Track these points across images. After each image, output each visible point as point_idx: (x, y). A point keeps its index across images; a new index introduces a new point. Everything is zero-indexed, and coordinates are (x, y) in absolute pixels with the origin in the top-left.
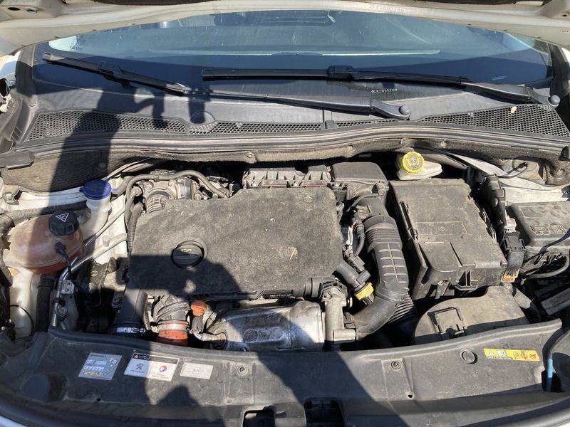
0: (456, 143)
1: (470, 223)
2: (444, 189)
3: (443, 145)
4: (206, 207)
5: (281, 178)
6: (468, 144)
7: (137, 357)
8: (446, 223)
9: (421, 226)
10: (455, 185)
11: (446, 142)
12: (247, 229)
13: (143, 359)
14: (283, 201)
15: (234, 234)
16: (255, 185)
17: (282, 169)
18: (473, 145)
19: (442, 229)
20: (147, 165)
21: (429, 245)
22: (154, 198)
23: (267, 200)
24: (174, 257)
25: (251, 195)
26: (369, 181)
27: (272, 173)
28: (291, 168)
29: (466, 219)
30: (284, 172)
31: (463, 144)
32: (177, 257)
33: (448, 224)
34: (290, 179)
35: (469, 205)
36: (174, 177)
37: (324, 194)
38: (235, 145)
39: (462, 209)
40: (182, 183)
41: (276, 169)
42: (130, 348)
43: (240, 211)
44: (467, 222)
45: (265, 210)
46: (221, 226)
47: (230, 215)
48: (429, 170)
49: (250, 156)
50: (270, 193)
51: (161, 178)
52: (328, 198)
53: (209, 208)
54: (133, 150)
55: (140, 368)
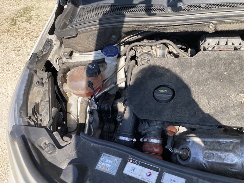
4: (176, 63)
5: (230, 44)
7: (131, 161)
12: (206, 80)
13: (135, 163)
14: (234, 60)
15: (196, 82)
16: (210, 49)
17: (230, 37)
20: (139, 37)
22: (143, 56)
23: (221, 59)
24: (155, 95)
25: (208, 55)
27: (223, 41)
28: (237, 37)
30: (232, 40)
32: (157, 95)
34: (237, 45)
36: (155, 44)
38: (201, 18)
40: (160, 48)
41: (225, 38)
42: (127, 154)
43: (201, 66)
45: (220, 66)
46: (187, 76)
47: (194, 69)
49: (211, 27)
50: (223, 54)
51: (147, 44)
53: (178, 63)
54: (132, 26)
55: (134, 170)
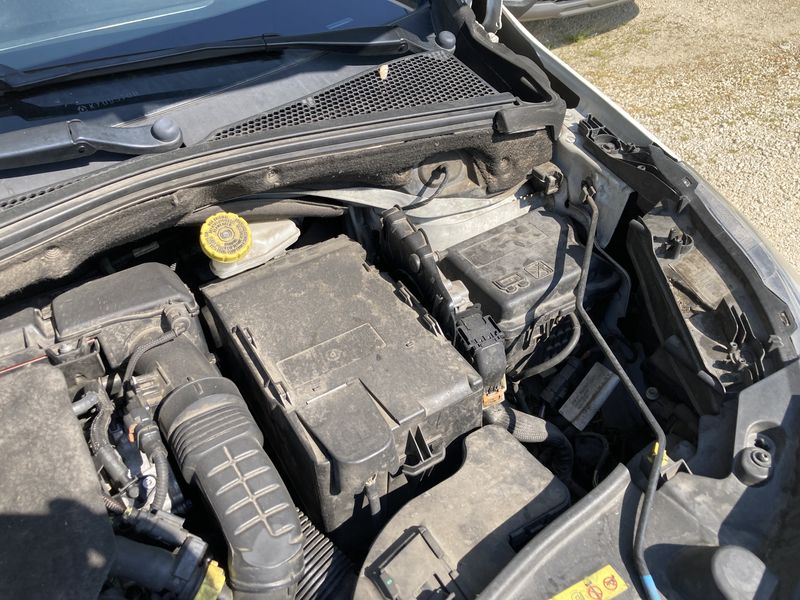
0: (298, 168)
1: (384, 320)
2: (315, 266)
3: (272, 180)
6: (321, 163)
8: (338, 338)
9: (289, 368)
10: (334, 252)
11: (276, 171)
18: (332, 161)
19: (335, 354)
21: (318, 403)
26: (144, 310)
29: (375, 313)
31: (312, 165)
33: (344, 341)
35: (372, 282)
37: (31, 385)
39: (360, 296)
44: (378, 320)
48: (271, 240)
52: (43, 392)
